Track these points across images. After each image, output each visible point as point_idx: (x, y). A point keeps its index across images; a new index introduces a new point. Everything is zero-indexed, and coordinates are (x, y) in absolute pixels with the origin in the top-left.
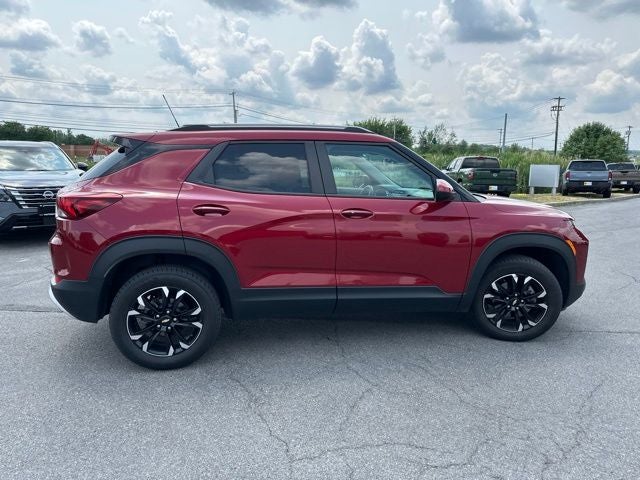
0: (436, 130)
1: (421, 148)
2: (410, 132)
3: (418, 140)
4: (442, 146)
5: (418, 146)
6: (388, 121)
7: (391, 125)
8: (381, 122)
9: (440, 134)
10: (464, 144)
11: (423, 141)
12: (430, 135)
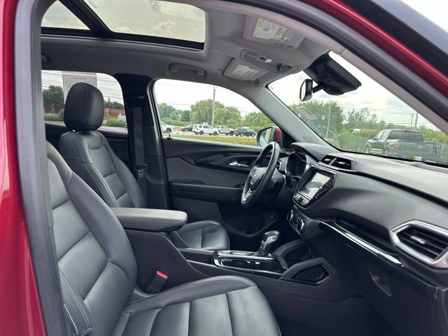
0: (362, 111)
1: (349, 124)
2: (342, 111)
3: (347, 118)
4: (366, 123)
5: (347, 122)
6: (325, 103)
7: (327, 105)
8: (320, 103)
9: (365, 115)
10: (383, 122)
11: (351, 119)
12: (357, 115)
